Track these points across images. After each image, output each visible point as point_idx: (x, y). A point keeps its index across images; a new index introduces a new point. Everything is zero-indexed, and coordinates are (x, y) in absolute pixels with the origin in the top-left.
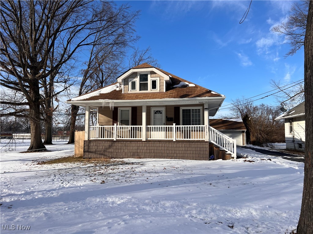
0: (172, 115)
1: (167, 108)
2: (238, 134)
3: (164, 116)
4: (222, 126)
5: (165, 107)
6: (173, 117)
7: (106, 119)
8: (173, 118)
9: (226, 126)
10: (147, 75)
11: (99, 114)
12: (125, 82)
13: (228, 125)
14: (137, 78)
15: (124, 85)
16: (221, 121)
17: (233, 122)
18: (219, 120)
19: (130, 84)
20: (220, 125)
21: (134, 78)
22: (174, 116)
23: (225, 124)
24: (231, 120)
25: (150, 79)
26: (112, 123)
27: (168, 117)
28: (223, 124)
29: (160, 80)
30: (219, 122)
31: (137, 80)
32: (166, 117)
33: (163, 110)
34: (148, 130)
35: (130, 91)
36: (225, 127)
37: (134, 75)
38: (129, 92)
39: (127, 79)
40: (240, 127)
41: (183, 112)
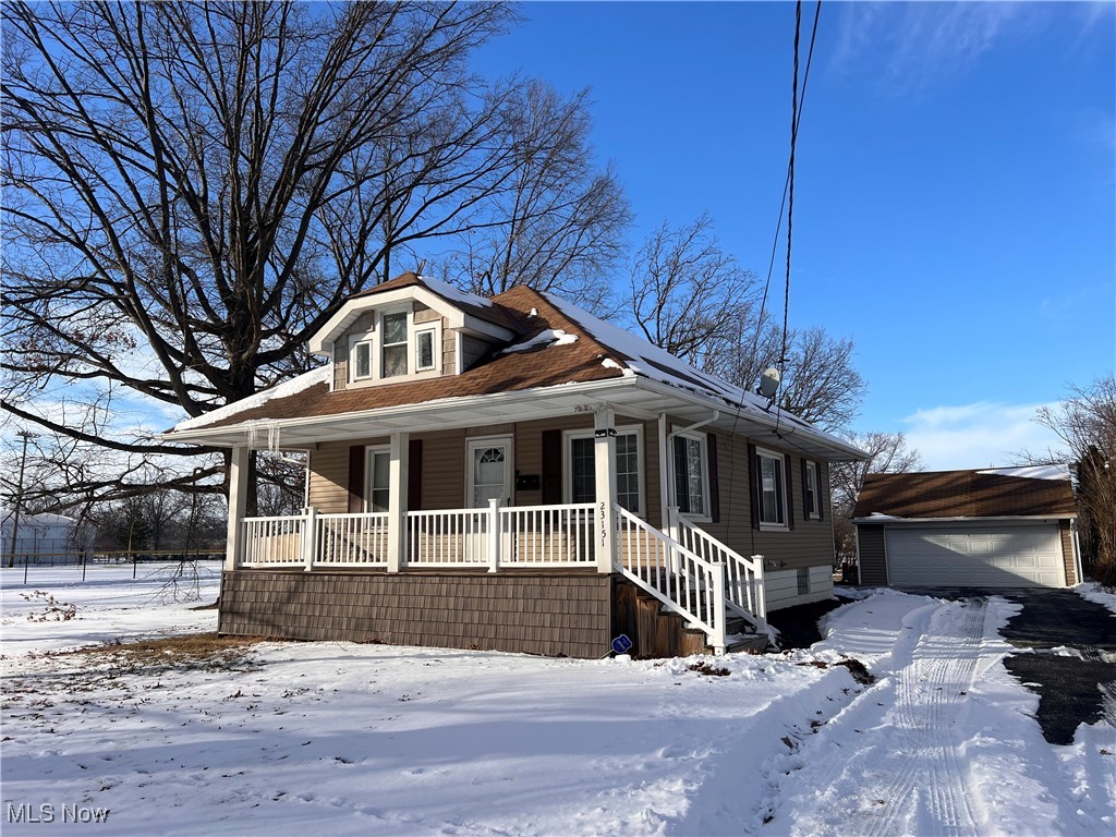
0: (535, 467)
1: (518, 437)
2: (1043, 536)
3: (509, 472)
4: (966, 503)
5: (512, 435)
6: (540, 473)
7: (330, 489)
8: (536, 477)
9: (982, 500)
10: (402, 317)
11: (313, 473)
12: (339, 351)
13: (994, 497)
14: (374, 330)
15: (336, 361)
16: (969, 479)
17: (1023, 483)
18: (962, 477)
19: (353, 354)
20: (958, 497)
21: (364, 332)
22: (540, 466)
23: (980, 492)
24: (1015, 474)
25: (413, 330)
26: (346, 504)
27: (521, 474)
28: (974, 494)
29: (443, 330)
30: (958, 486)
31: (374, 338)
32: (517, 472)
33: (505, 443)
34: (408, 526)
35: (355, 383)
36: (980, 504)
37: (365, 319)
38: (351, 386)
39: (344, 338)
40: (1045, 505)
41: (575, 454)
